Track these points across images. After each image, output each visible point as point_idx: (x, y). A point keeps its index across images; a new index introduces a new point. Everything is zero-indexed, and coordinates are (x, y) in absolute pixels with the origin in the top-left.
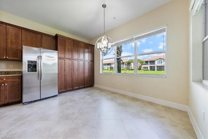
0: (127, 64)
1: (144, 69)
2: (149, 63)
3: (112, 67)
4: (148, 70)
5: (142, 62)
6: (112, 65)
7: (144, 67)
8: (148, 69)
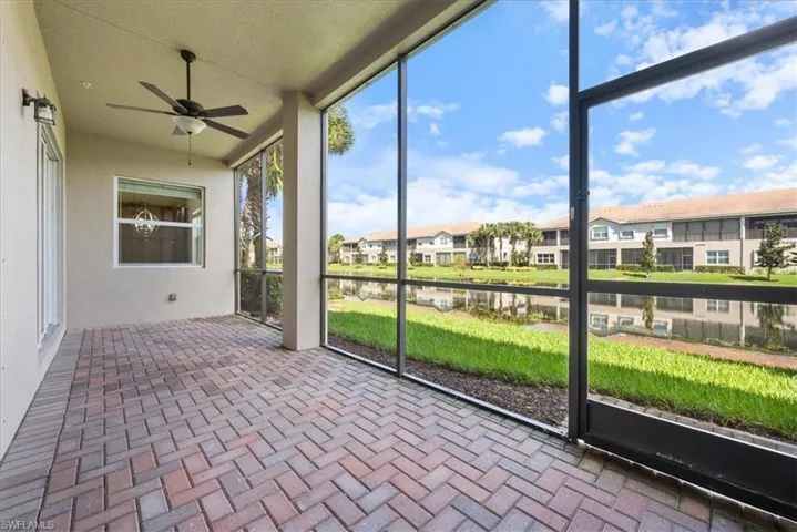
0: (473, 242)
1: (540, 261)
2: (558, 238)
3: (421, 255)
4: (555, 267)
5: (530, 235)
6: (420, 244)
7: (540, 256)
8: (553, 261)
